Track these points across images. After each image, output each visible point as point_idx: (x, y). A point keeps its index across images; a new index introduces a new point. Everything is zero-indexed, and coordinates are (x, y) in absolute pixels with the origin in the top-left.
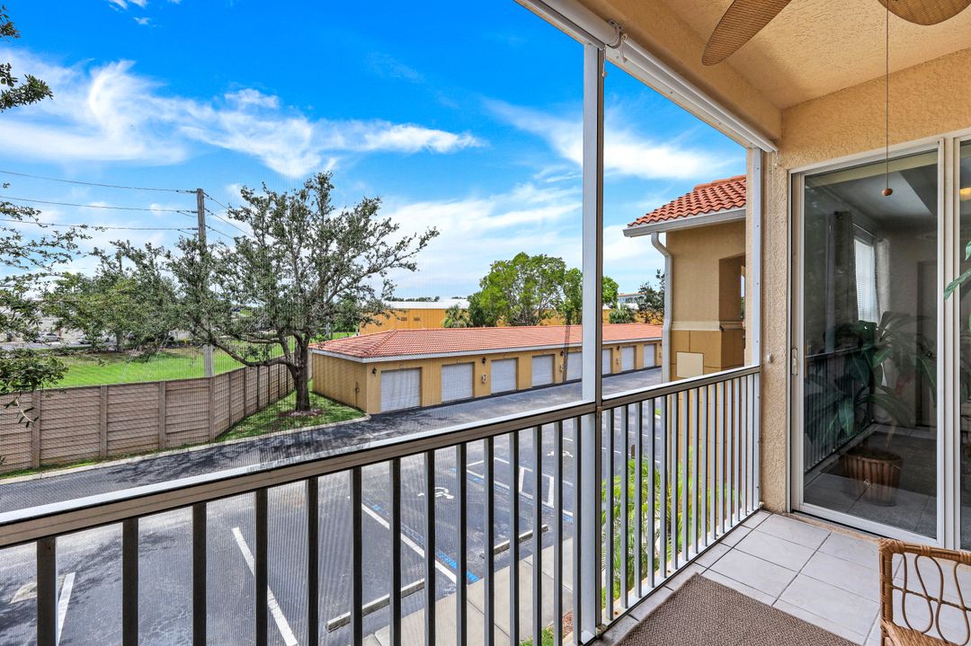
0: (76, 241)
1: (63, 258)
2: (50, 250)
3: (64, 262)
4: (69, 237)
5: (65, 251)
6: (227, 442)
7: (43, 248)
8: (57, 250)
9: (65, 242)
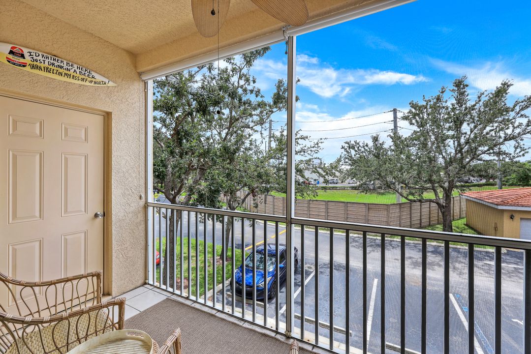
0: (320, 145)
1: (316, 151)
2: (313, 149)
3: (317, 153)
4: (317, 144)
5: (317, 149)
6: (395, 239)
7: (311, 149)
8: (315, 149)
9: (316, 146)
